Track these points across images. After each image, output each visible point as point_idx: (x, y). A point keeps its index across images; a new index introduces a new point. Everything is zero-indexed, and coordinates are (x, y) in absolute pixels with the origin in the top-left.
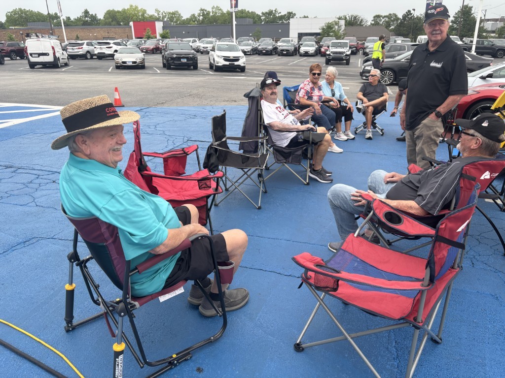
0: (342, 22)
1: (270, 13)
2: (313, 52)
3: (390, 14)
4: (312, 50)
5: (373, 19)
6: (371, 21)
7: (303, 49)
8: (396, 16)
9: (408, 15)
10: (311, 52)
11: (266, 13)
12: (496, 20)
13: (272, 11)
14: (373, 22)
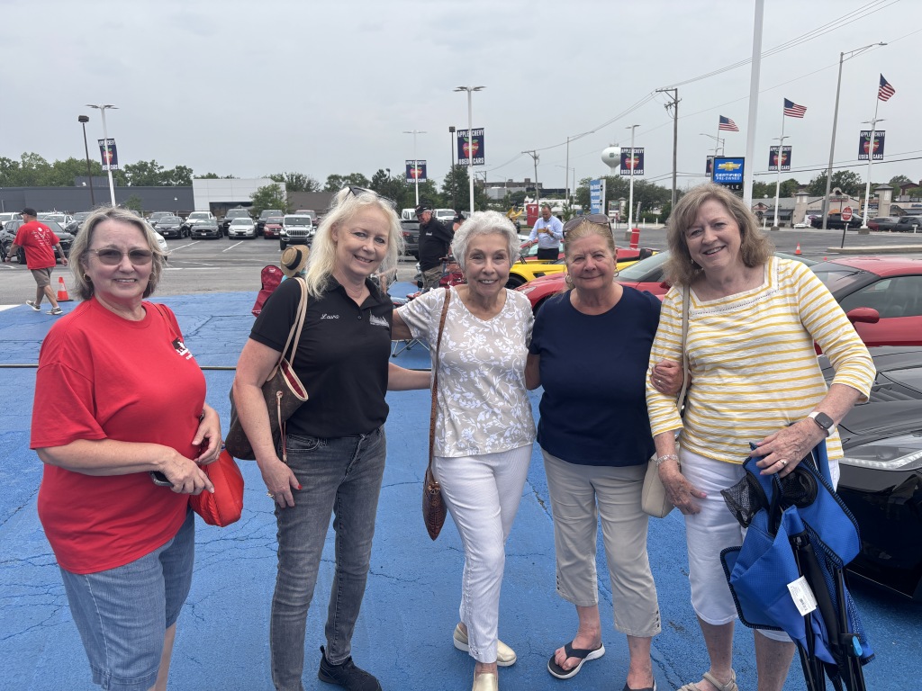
0: (283, 186)
1: (143, 167)
2: (251, 232)
3: (353, 175)
4: (249, 229)
5: (327, 181)
6: (324, 184)
7: (233, 229)
8: (362, 177)
9: (381, 177)
10: (248, 232)
11: (134, 167)
12: (502, 185)
13: (146, 164)
14: (328, 186)
